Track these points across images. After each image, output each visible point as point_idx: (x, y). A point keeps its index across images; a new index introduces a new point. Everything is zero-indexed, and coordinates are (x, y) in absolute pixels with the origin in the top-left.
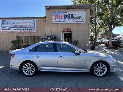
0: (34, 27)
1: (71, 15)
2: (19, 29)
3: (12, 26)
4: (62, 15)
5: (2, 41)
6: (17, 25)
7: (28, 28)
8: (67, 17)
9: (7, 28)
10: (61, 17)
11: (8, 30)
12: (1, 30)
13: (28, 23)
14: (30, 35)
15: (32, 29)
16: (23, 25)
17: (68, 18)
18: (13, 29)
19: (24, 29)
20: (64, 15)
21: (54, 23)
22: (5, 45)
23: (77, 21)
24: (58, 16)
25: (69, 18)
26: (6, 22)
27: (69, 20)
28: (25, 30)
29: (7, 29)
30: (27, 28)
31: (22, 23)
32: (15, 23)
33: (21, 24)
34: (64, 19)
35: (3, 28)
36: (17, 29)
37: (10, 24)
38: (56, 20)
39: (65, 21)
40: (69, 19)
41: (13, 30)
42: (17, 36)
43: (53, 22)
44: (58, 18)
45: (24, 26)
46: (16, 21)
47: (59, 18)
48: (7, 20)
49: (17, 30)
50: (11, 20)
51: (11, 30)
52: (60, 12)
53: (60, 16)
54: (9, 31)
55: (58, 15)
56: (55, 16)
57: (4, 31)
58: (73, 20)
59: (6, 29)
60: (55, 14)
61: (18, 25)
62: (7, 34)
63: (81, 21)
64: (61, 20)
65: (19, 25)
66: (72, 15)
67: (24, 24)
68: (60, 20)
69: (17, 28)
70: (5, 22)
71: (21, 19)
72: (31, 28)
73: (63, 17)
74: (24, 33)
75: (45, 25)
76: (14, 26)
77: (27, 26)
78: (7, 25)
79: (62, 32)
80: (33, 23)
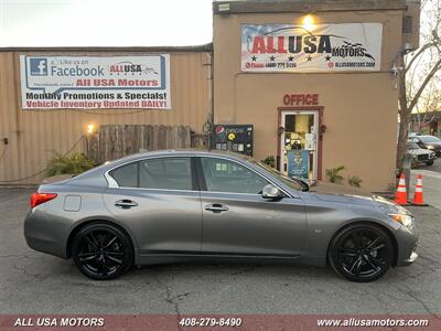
0: (163, 87)
1: (318, 38)
2: (101, 96)
3: (72, 81)
4: (281, 38)
6: (90, 76)
7: (136, 92)
9: (50, 90)
10: (276, 47)
11: (54, 100)
12: (25, 100)
13: (139, 69)
14: (143, 121)
15: (153, 96)
16: (116, 77)
17: (307, 51)
18: (75, 96)
19: (119, 96)
20: (291, 38)
21: (248, 70)
22: (39, 163)
23: (344, 65)
24: (266, 44)
25: (313, 51)
26: (45, 64)
27: (310, 59)
28: (124, 100)
29: (51, 96)
30: (131, 92)
31: (113, 69)
32: (83, 72)
33: (107, 76)
34: (290, 55)
35: (34, 92)
36: (89, 97)
37: (61, 73)
38: (254, 59)
39: (294, 65)
40: (312, 55)
41: (72, 100)
43: (244, 69)
44: (263, 51)
45: (120, 81)
46: (86, 62)
47: (271, 50)
48: (50, 59)
49: (92, 100)
50: (69, 59)
51: (67, 99)
52: (272, 25)
53: (276, 40)
54: (59, 103)
55: (266, 40)
56: (251, 45)
57: (35, 104)
58: (328, 58)
59: (45, 96)
60: (253, 35)
61: (97, 77)
62: (48, 115)
63: (361, 64)
64: (276, 61)
65: (101, 77)
66: (325, 39)
67: (122, 76)
68: (272, 59)
69: (91, 92)
70: (41, 67)
71: (110, 54)
72: (151, 92)
73: (286, 47)
74: (120, 111)
75: (210, 81)
76: (79, 82)
77: (132, 83)
78: (49, 79)
79: (280, 110)
80: (159, 72)
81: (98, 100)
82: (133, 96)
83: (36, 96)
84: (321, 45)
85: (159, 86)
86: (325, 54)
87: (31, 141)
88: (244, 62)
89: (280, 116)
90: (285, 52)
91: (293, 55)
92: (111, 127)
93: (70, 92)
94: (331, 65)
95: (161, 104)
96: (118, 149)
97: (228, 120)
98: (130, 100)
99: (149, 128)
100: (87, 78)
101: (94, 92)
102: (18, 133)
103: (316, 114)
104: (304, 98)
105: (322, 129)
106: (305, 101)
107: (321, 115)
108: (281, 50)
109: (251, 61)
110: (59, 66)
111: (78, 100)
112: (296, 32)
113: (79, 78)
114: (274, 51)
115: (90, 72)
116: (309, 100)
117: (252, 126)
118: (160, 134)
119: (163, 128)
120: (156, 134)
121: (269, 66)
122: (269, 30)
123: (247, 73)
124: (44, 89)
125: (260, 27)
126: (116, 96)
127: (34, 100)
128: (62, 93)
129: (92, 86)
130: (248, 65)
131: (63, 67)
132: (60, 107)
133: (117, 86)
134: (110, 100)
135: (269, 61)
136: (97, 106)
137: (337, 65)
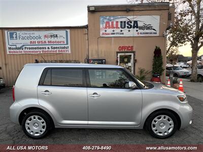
0: (67, 44)
1: (133, 22)
2: (41, 48)
3: (28, 42)
4: (117, 22)
5: (10, 68)
6: (36, 40)
7: (55, 46)
8: (127, 25)
9: (19, 46)
10: (115, 26)
11: (21, 50)
12: (8, 50)
13: (56, 36)
14: (59, 58)
15: (63, 48)
16: (47, 40)
17: (128, 27)
18: (30, 48)
19: (48, 48)
20: (121, 22)
23: (144, 33)
24: (111, 25)
25: (131, 28)
27: (129, 31)
28: (50, 50)
29: (19, 48)
30: (53, 46)
31: (45, 36)
32: (33, 38)
33: (43, 39)
35: (12, 47)
36: (35, 48)
37: (23, 38)
38: (106, 31)
39: (123, 34)
41: (28, 50)
43: (101, 35)
44: (109, 28)
45: (48, 42)
46: (34, 34)
48: (18, 32)
49: (37, 50)
50: (26, 32)
51: (26, 50)
52: (113, 16)
53: (115, 23)
54: (23, 51)
55: (110, 23)
56: (104, 25)
57: (12, 52)
58: (137, 31)
59: (16, 48)
60: (105, 21)
61: (39, 40)
62: (18, 56)
63: (151, 33)
65: (40, 40)
66: (136, 22)
67: (50, 39)
68: (114, 31)
69: (36, 46)
70: (14, 36)
71: (44, 30)
72: (62, 46)
73: (119, 26)
74: (49, 55)
75: (87, 41)
76: (31, 42)
77: (53, 42)
78: (18, 41)
79: (118, 53)
80: (65, 37)
81: (40, 50)
82: (54, 48)
83: (13, 49)
84: (134, 25)
85: (65, 43)
86: (136, 29)
87: (12, 68)
88: (101, 33)
89: (117, 55)
90: (119, 28)
91: (122, 29)
93: (27, 47)
94: (138, 34)
95: (66, 51)
98: (53, 50)
100: (34, 40)
101: (38, 46)
102: (6, 64)
103: (132, 54)
104: (127, 48)
105: (135, 61)
107: (134, 55)
108: (117, 27)
109: (104, 32)
110: (22, 35)
111: (31, 50)
112: (123, 20)
113: (31, 40)
114: (114, 28)
115: (36, 38)
116: (129, 48)
117: (105, 60)
121: (112, 34)
122: (112, 18)
123: (103, 37)
124: (16, 45)
125: (108, 17)
127: (12, 50)
128: (24, 47)
129: (37, 44)
130: (103, 34)
131: (24, 36)
132: (23, 53)
133: (47, 44)
134: (45, 50)
135: (112, 32)
136: (39, 53)
137: (141, 33)
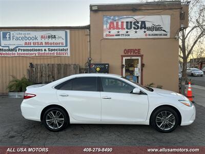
0: (66, 46)
1: (140, 23)
2: (36, 50)
3: (22, 43)
4: (122, 22)
6: (31, 41)
7: (53, 48)
8: (133, 26)
9: (12, 47)
10: (120, 27)
11: (14, 52)
13: (55, 37)
14: (57, 62)
15: (62, 50)
17: (135, 28)
18: (24, 50)
19: (45, 50)
20: (127, 22)
21: (107, 37)
23: (152, 35)
24: (115, 25)
25: (138, 28)
26: (10, 35)
27: (136, 32)
28: (47, 52)
29: (12, 50)
30: (51, 48)
31: (42, 37)
32: (28, 39)
33: (39, 40)
34: (126, 30)
35: (4, 48)
36: (31, 50)
37: (17, 39)
38: (110, 32)
39: (129, 35)
40: (137, 30)
41: (22, 52)
42: (31, 64)
43: (105, 37)
44: (114, 29)
45: (45, 43)
47: (118, 28)
48: (12, 32)
49: (32, 52)
50: (21, 32)
51: (20, 52)
52: (118, 16)
53: (120, 23)
54: (16, 53)
55: (115, 23)
56: (108, 25)
57: (4, 54)
58: (145, 32)
59: (9, 50)
60: (109, 21)
61: (34, 41)
62: (11, 59)
63: (161, 35)
64: (120, 33)
65: (36, 41)
66: (143, 23)
67: (47, 40)
68: (118, 32)
69: (31, 48)
70: (8, 36)
71: (41, 30)
72: (60, 48)
73: (125, 27)
74: (45, 57)
75: (89, 43)
76: (26, 43)
77: (52, 44)
78: (11, 42)
79: (122, 56)
80: (64, 38)
81: (35, 52)
82: (52, 50)
83: (5, 50)
84: (141, 25)
85: (64, 45)
86: (143, 30)
88: (105, 34)
89: (122, 59)
90: (124, 29)
91: (128, 30)
92: (41, 65)
93: (21, 48)
94: (146, 35)
95: (65, 53)
96: (44, 75)
97: (98, 61)
98: (50, 52)
99: (59, 65)
100: (30, 41)
101: (33, 48)
103: (139, 58)
104: (134, 51)
105: (143, 65)
106: (134, 52)
107: (142, 59)
108: (122, 28)
109: (108, 33)
110: (16, 36)
111: (25, 52)
112: (129, 20)
113: (26, 41)
114: (119, 29)
115: (31, 39)
116: (136, 52)
118: (65, 68)
119: (66, 65)
120: (62, 68)
121: (117, 35)
122: (117, 19)
123: (106, 39)
124: (9, 47)
125: (112, 17)
126: (43, 50)
127: (4, 52)
128: (17, 49)
129: (32, 45)
130: (107, 35)
131: (18, 36)
132: (16, 55)
133: (44, 45)
134: (41, 52)
135: (117, 33)
136: (34, 55)
137: (149, 35)
